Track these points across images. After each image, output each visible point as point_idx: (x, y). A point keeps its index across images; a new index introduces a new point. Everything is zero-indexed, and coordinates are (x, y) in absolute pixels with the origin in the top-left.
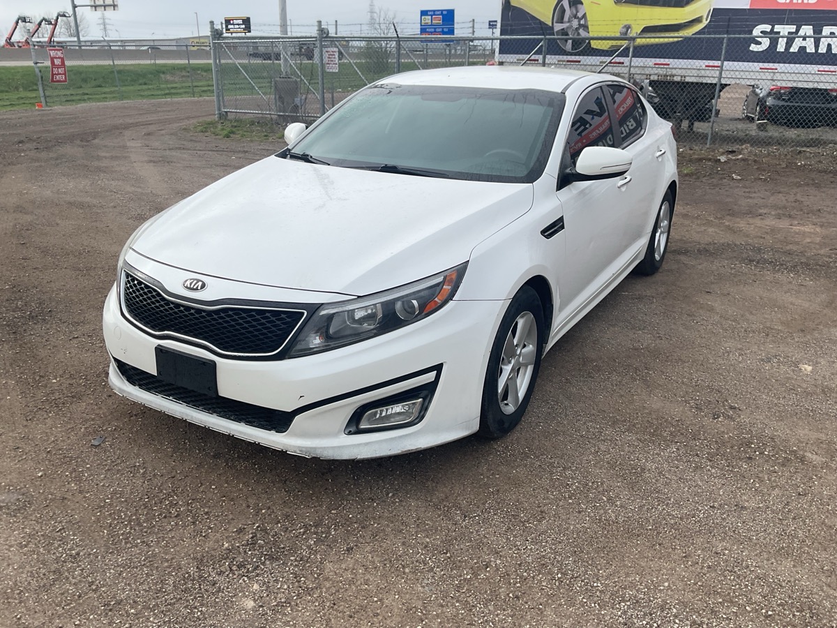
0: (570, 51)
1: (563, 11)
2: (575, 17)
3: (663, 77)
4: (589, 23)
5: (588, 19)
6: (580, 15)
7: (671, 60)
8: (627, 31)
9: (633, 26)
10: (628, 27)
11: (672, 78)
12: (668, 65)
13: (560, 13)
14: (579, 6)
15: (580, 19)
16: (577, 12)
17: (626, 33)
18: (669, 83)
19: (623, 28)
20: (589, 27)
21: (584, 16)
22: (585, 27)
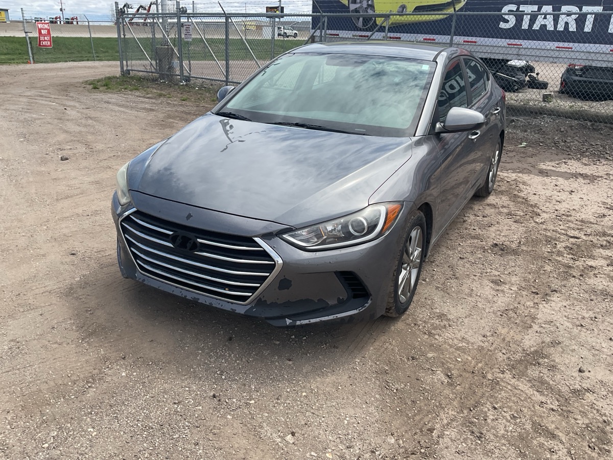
0: (361, 27)
7: (437, 36)
8: (403, 8)
12: (434, 40)
15: (368, 1)
17: (402, 12)
19: (400, 7)
20: (375, 7)
22: (372, 7)
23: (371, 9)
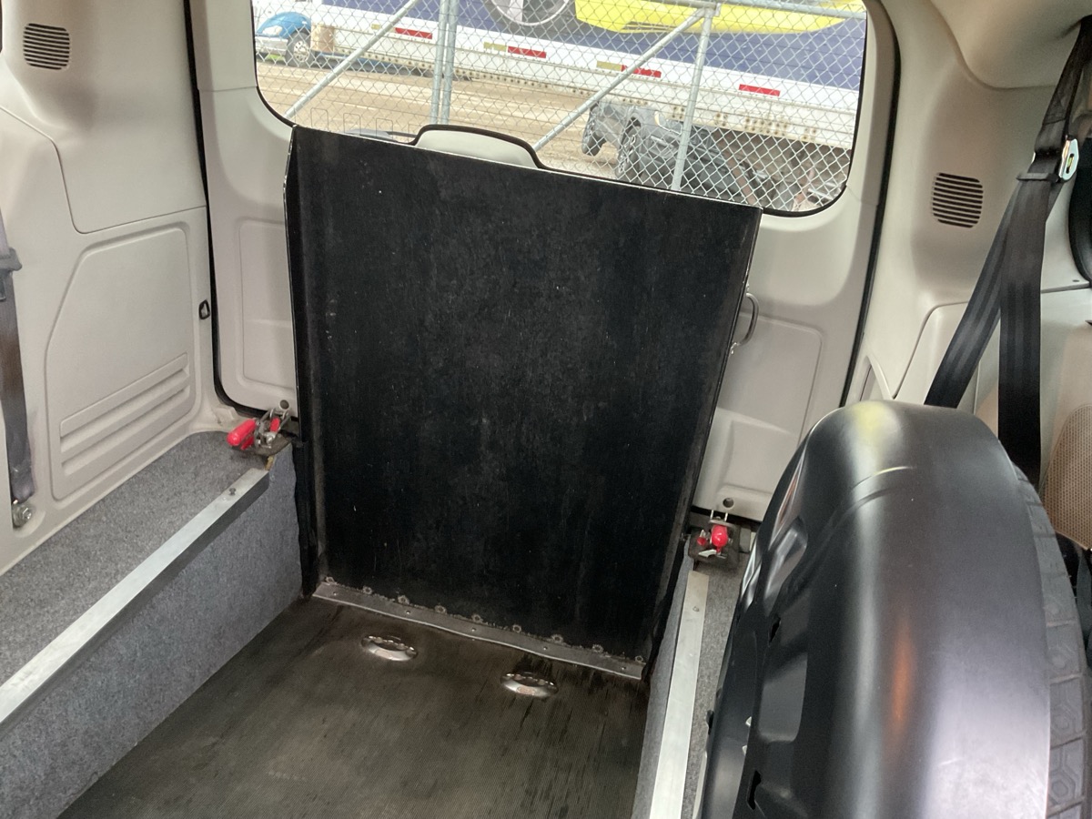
0: (519, 21)
3: (758, 125)
7: (789, 83)
11: (781, 129)
12: (777, 93)
18: (770, 142)
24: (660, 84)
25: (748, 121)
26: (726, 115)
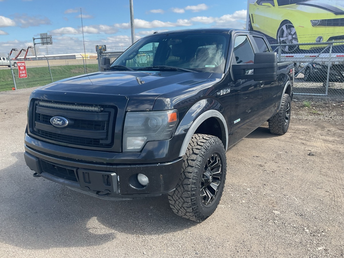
0: (288, 51)
1: (283, 32)
2: (290, 34)
4: (298, 37)
5: (297, 35)
6: (292, 33)
8: (320, 39)
9: (323, 37)
10: (320, 38)
13: (281, 32)
14: (292, 28)
15: (292, 35)
16: (291, 31)
17: (320, 41)
19: (318, 38)
20: (298, 39)
21: (295, 33)
22: (296, 39)
23: (295, 40)
24: (319, 58)
25: (339, 62)
26: (334, 62)
